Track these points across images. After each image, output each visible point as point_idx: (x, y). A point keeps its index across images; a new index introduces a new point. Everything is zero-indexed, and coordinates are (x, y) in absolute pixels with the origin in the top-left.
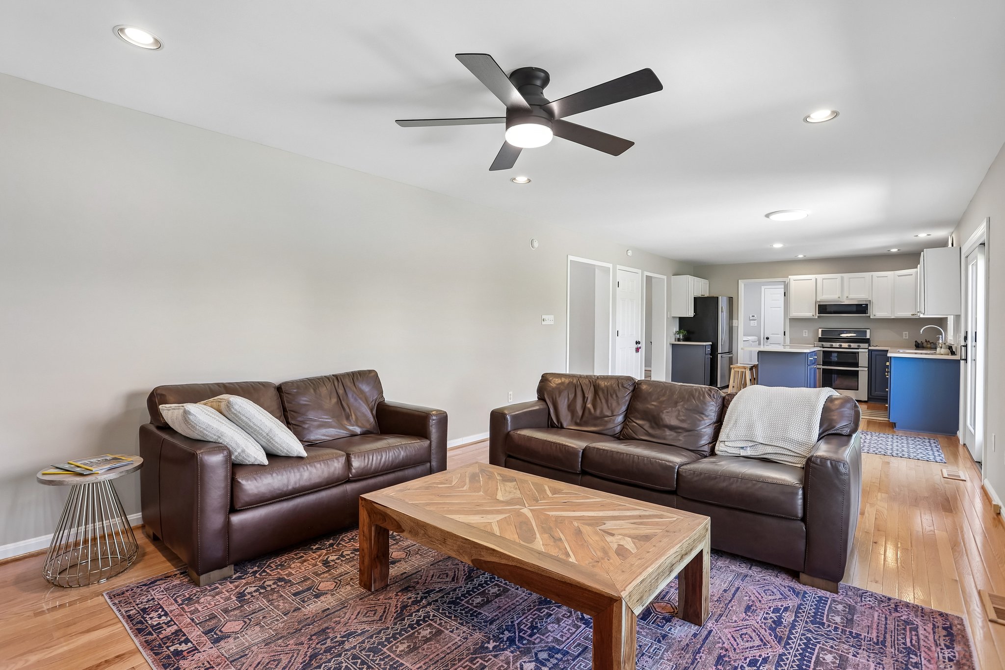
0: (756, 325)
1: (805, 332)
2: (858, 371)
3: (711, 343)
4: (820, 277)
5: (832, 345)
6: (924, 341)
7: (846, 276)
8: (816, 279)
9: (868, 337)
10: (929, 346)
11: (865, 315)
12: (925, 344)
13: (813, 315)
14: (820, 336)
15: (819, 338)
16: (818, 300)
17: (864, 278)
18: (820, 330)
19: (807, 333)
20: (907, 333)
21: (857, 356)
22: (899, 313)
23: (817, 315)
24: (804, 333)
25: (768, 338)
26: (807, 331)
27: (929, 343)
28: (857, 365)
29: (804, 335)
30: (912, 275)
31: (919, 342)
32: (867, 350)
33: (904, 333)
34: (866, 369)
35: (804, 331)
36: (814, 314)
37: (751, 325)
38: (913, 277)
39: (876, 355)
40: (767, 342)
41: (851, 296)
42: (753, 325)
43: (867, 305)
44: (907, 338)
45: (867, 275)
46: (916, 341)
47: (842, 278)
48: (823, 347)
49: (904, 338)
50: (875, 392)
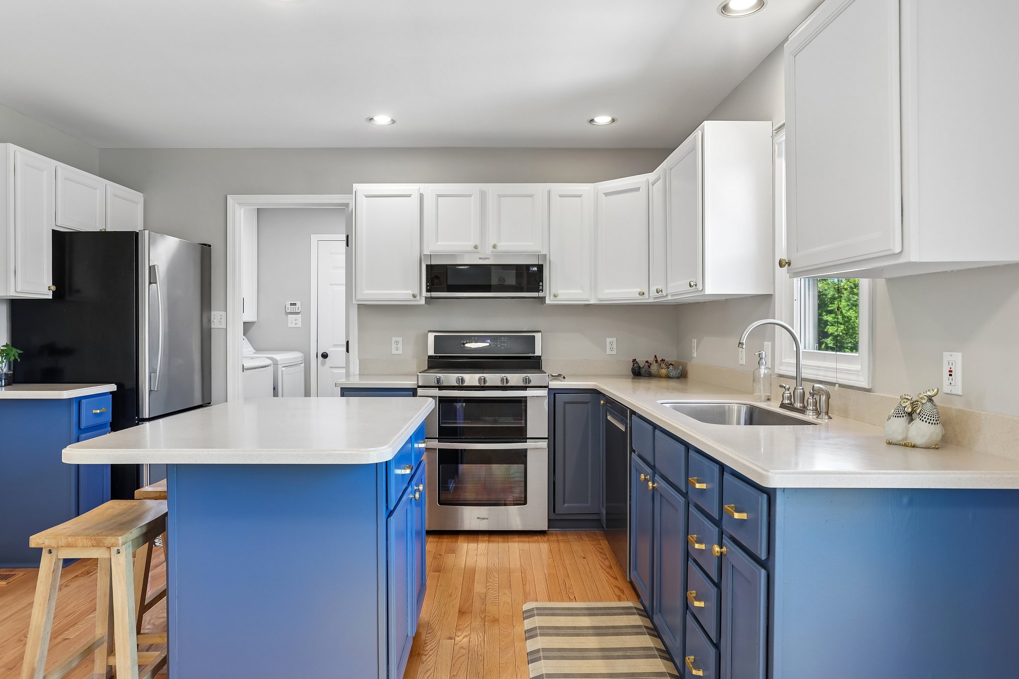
0: (300, 325)
1: (397, 342)
2: (525, 451)
3: (113, 387)
4: (430, 189)
5: (463, 380)
6: (651, 359)
7: (492, 189)
8: (421, 196)
9: (538, 352)
10: (664, 371)
11: (535, 294)
12: (654, 368)
13: (414, 296)
14: (431, 352)
15: (430, 357)
16: (426, 252)
17: (531, 196)
18: (431, 337)
19: (400, 346)
20: (614, 340)
21: (523, 408)
22: (606, 291)
23: (424, 293)
24: (394, 346)
25: (325, 356)
26: (400, 339)
27: (663, 365)
28: (520, 434)
29: (394, 352)
30: (638, 189)
31: (641, 361)
32: (544, 392)
33: (608, 340)
34: (544, 444)
35: (394, 339)
36: (417, 292)
37: (290, 325)
38: (642, 195)
39: (566, 403)
40: (323, 364)
41: (503, 246)
42: (293, 325)
43: (540, 267)
44: (614, 352)
45: (539, 189)
46: (634, 360)
47: (483, 195)
48: (441, 388)
49: (608, 352)
50: (564, 503)
